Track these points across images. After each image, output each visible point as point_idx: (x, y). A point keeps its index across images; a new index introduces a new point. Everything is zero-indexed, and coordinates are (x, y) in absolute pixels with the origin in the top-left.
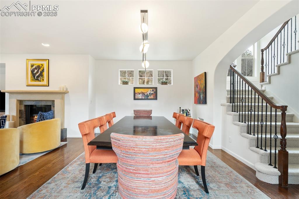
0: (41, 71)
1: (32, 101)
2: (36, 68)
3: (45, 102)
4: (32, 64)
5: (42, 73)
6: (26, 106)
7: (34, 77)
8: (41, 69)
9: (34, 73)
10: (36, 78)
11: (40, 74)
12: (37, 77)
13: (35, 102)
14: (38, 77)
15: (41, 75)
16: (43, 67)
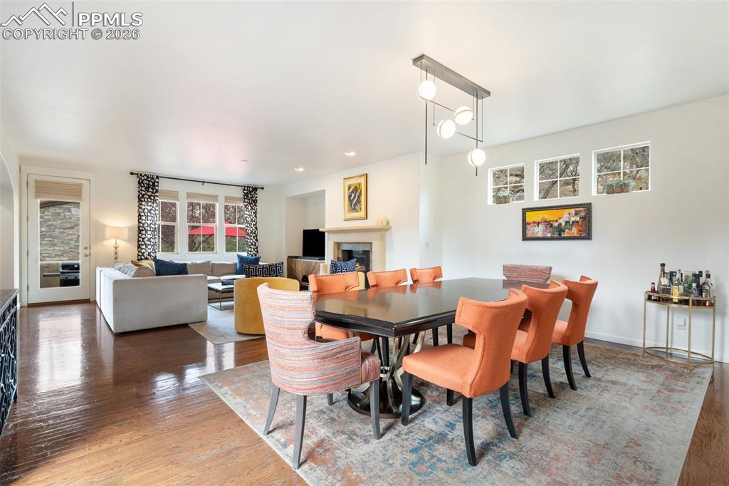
0: (359, 194)
1: (349, 243)
2: (353, 192)
3: (362, 245)
4: (349, 186)
5: (360, 198)
6: (344, 251)
7: (351, 205)
9: (351, 199)
10: (353, 207)
11: (357, 200)
12: (354, 205)
13: (352, 246)
14: (356, 204)
15: (359, 201)
16: (360, 188)
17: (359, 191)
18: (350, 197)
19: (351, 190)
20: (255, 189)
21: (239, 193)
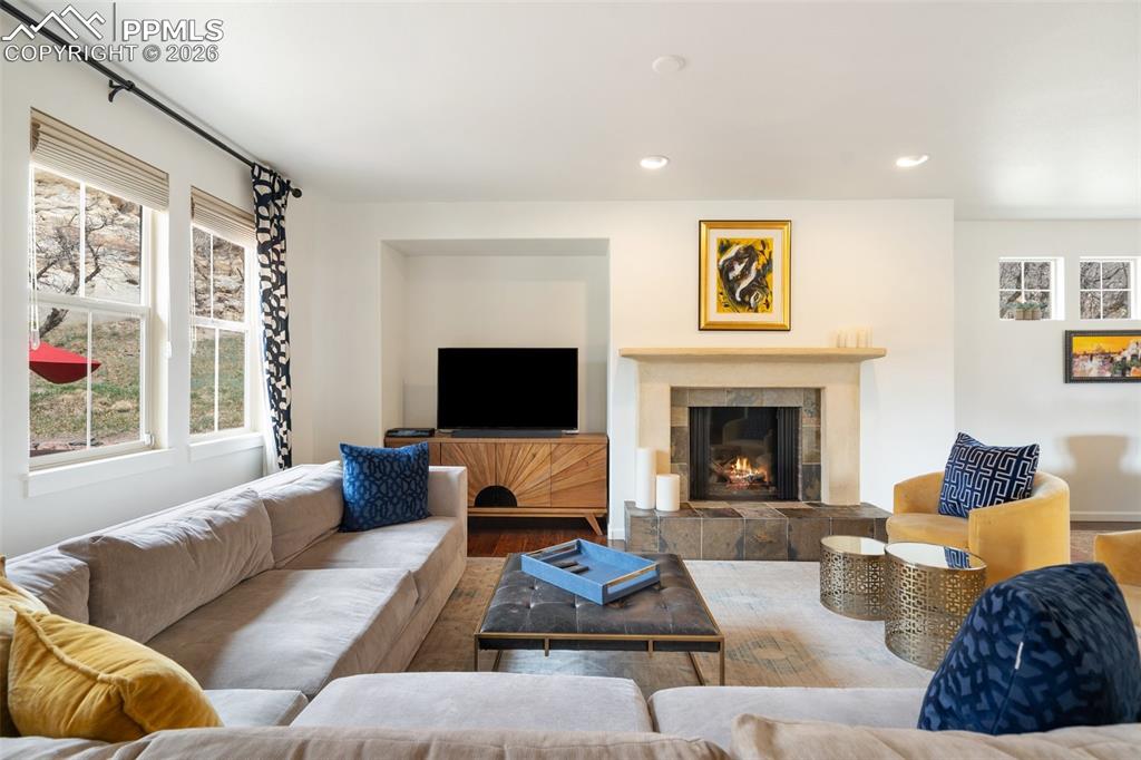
0: (760, 267)
1: (723, 389)
2: (738, 258)
3: (775, 395)
4: (722, 243)
5: (764, 277)
7: (732, 292)
8: (761, 262)
9: (731, 276)
10: (739, 299)
11: (755, 279)
12: (743, 294)
13: (733, 396)
14: (747, 292)
15: (761, 284)
16: (766, 252)
17: (762, 259)
18: (724, 271)
19: (731, 253)
20: (285, 187)
21: (229, 187)
